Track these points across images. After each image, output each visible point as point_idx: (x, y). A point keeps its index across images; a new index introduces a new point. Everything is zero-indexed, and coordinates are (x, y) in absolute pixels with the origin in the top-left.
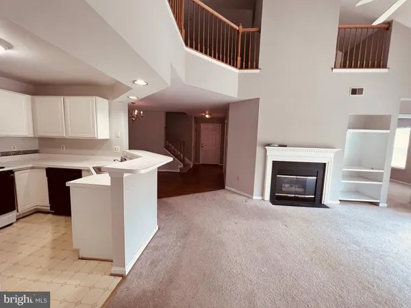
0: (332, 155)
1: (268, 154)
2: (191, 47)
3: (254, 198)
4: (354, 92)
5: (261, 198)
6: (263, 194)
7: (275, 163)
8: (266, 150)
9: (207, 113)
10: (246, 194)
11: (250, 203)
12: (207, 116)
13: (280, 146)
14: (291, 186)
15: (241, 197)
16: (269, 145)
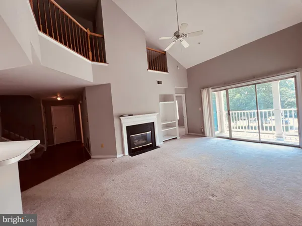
0: (156, 117)
1: (122, 122)
2: (45, 32)
3: (118, 156)
4: (159, 82)
5: (122, 155)
6: (123, 152)
7: (128, 128)
8: (120, 120)
9: (59, 95)
10: (112, 156)
11: (116, 161)
12: (59, 99)
13: (129, 115)
14: (139, 141)
15: (109, 159)
16: (122, 116)
